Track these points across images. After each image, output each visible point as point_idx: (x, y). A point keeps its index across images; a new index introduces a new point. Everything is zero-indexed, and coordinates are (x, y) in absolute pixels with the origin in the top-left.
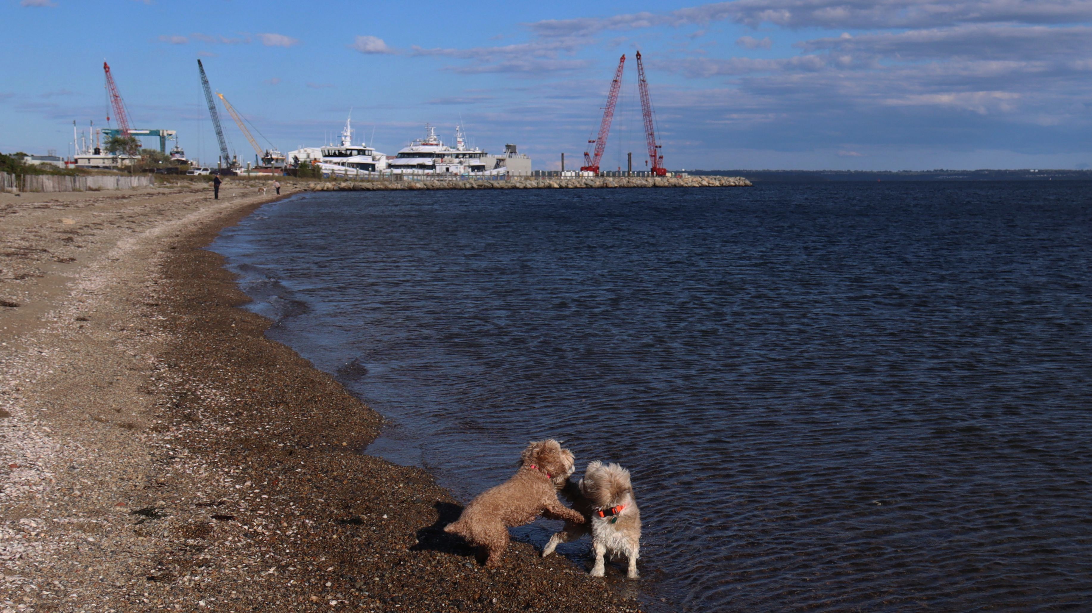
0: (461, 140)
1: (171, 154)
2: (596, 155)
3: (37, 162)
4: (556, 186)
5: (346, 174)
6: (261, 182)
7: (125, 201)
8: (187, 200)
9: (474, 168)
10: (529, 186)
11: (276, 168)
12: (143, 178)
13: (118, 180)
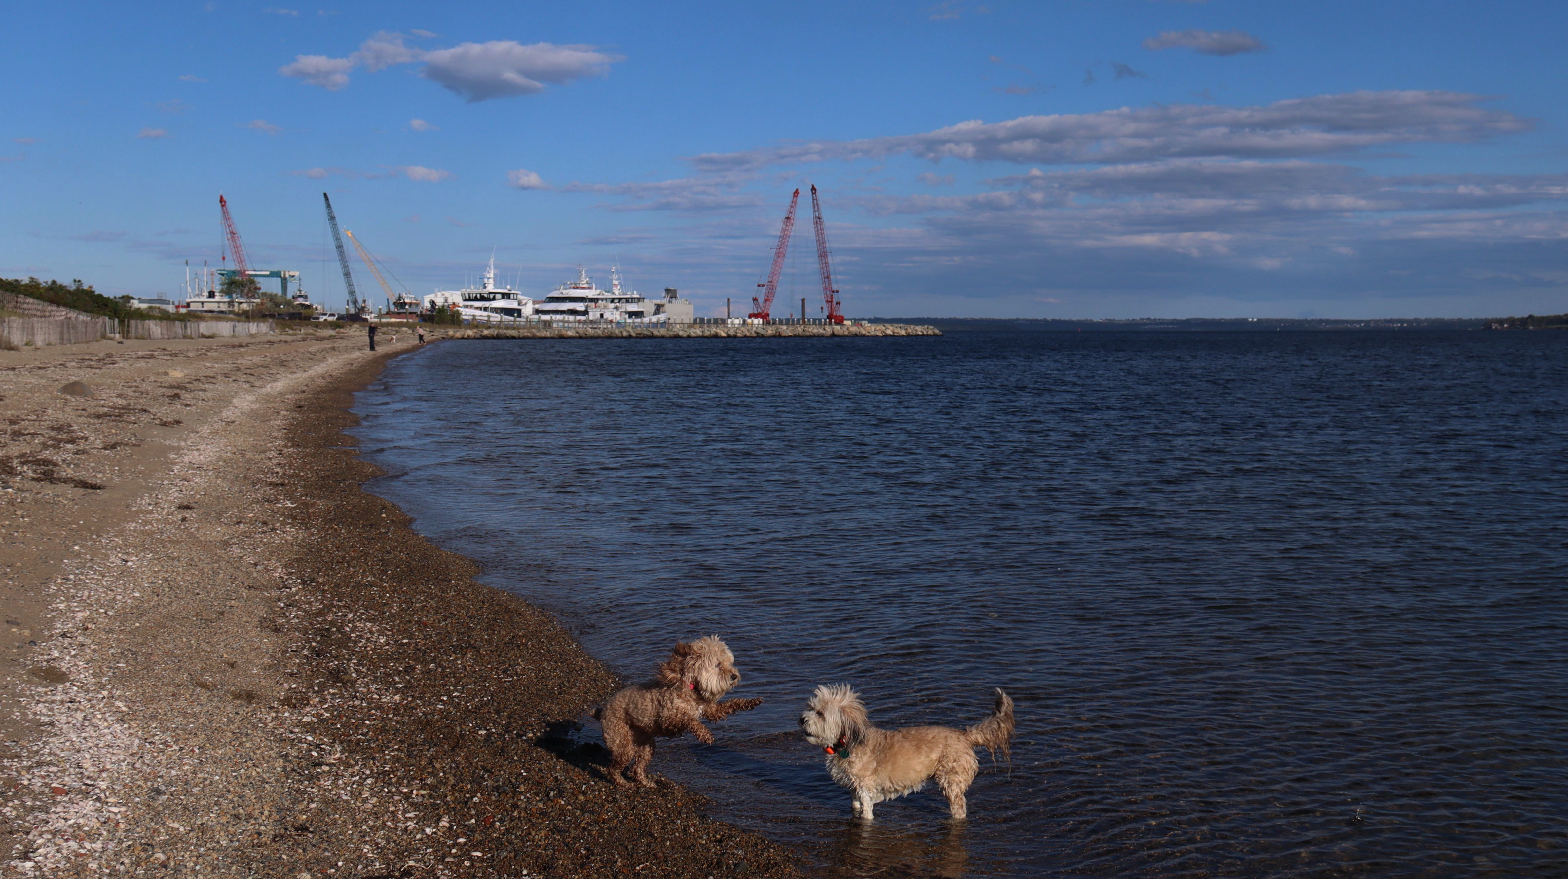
0: (616, 282)
1: (293, 297)
2: (766, 300)
3: (144, 306)
4: (723, 335)
5: (489, 321)
6: (394, 328)
7: (242, 350)
8: (313, 349)
9: (631, 314)
10: (693, 335)
11: (411, 313)
12: (262, 324)
13: (234, 326)
